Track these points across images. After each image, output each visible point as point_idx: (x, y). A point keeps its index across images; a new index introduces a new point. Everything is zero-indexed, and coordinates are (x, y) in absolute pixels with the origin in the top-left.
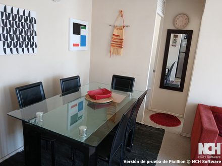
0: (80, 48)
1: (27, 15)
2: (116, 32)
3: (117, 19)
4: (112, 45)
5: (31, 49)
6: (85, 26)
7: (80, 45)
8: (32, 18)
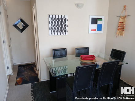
0: (97, 32)
1: (63, 17)
2: (121, 20)
3: (122, 12)
4: (118, 29)
5: (64, 33)
6: (102, 19)
7: (97, 30)
8: (66, 19)
